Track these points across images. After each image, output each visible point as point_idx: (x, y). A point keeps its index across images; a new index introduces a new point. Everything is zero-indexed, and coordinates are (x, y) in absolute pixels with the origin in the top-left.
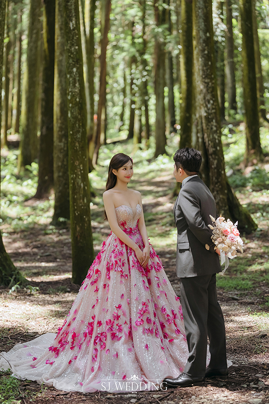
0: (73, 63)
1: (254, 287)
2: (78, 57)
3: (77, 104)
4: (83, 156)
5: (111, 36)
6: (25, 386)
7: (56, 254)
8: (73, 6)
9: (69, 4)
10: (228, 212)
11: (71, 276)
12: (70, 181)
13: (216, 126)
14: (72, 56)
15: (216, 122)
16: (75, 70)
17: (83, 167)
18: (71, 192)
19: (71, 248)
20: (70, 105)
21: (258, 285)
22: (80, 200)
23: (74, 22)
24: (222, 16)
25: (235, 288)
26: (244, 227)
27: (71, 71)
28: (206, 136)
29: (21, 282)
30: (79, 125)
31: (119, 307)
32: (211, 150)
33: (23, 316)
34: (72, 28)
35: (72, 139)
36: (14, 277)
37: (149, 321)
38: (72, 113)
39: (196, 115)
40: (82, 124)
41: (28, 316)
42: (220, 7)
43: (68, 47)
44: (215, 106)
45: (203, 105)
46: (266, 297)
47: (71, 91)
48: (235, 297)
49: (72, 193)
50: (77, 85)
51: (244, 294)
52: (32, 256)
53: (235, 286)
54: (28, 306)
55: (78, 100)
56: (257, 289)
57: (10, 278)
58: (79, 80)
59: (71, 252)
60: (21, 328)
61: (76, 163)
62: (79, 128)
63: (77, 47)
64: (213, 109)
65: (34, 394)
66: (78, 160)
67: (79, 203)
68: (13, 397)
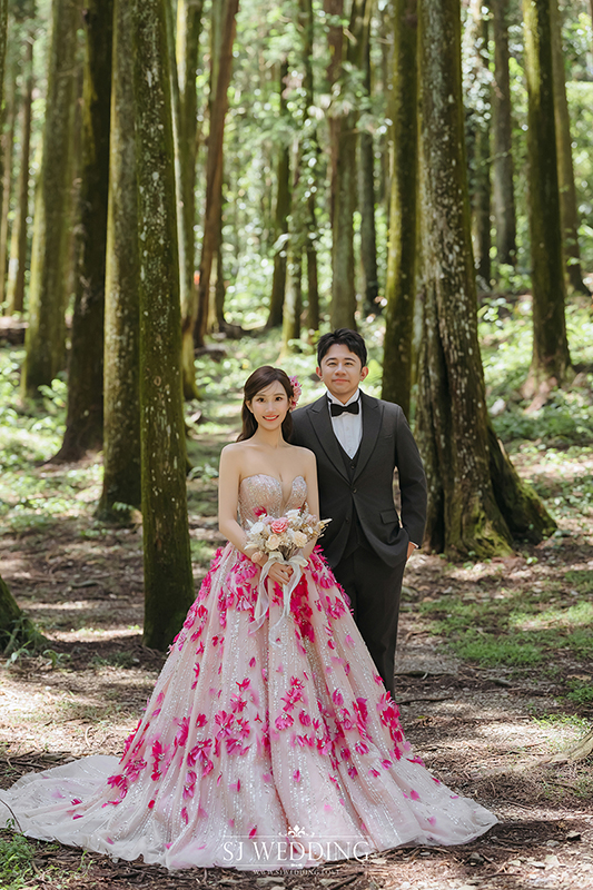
0: (153, 161)
1: (544, 660)
2: (163, 148)
3: (159, 251)
4: (171, 365)
5: (234, 93)
6: (45, 857)
7: (107, 583)
8: (154, 35)
9: (145, 30)
10: (491, 493)
11: (141, 632)
12: (142, 420)
13: (465, 303)
14: (150, 145)
15: (466, 294)
16: (156, 176)
17: (172, 389)
18: (143, 445)
19: (142, 569)
20: (146, 253)
21: (553, 656)
22: (164, 461)
23: (155, 70)
24: (484, 53)
25: (503, 661)
26: (527, 528)
27: (147, 179)
28: (443, 324)
29: (33, 643)
30: (163, 297)
31: (245, 684)
32: (454, 356)
33: (36, 716)
34: (150, 85)
35: (147, 327)
36: (16, 630)
37: (304, 719)
38: (148, 271)
39: (421, 277)
40: (171, 296)
41: (49, 717)
42: (481, 33)
43: (142, 127)
44: (465, 257)
45: (437, 255)
46: (570, 680)
47: (147, 223)
48: (503, 680)
49: (147, 448)
50: (161, 209)
51: (522, 673)
52: (55, 587)
53: (503, 656)
54: (49, 694)
55: (162, 242)
56: (551, 664)
57: (9, 634)
58: (164, 199)
59: (142, 579)
60: (33, 743)
61: (155, 382)
62: (164, 303)
63: (161, 127)
64: (460, 264)
65: (65, 876)
66: (160, 374)
67: (161, 469)
68: (22, 880)
